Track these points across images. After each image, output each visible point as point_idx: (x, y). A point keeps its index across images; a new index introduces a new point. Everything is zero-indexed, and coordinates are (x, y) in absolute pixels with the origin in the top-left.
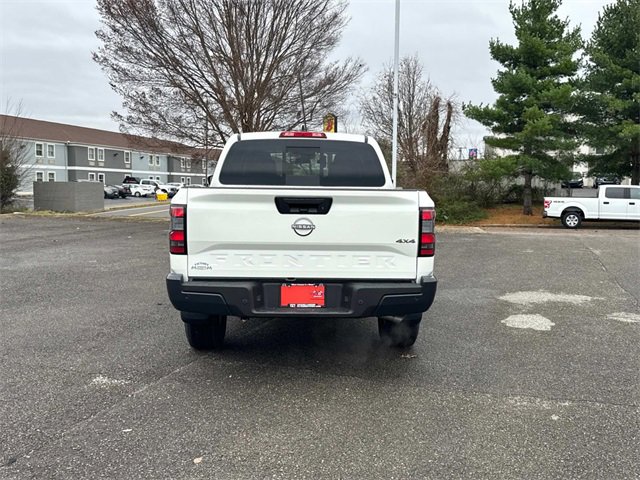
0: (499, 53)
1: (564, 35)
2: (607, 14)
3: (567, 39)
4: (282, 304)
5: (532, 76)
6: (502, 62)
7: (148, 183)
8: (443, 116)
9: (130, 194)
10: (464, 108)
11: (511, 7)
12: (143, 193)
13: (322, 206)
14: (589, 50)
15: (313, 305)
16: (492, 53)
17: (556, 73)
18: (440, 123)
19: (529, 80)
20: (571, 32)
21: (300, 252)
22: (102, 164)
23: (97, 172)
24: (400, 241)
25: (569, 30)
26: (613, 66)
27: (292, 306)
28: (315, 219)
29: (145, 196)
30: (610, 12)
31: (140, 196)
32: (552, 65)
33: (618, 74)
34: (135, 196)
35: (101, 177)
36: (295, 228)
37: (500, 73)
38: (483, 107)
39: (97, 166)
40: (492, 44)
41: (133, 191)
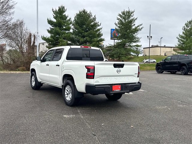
0: (50, 22)
1: (67, 20)
2: (77, 16)
3: (68, 21)
4: (113, 90)
5: (60, 30)
6: (51, 25)
8: (33, 39)
10: (42, 37)
11: (53, 10)
13: (122, 66)
14: (73, 25)
16: (48, 22)
17: (66, 30)
18: (32, 41)
19: (60, 31)
20: (69, 19)
21: (117, 77)
24: (135, 74)
25: (68, 18)
26: (80, 29)
27: (115, 91)
28: (121, 69)
30: (77, 15)
32: (64, 27)
33: (81, 31)
36: (117, 71)
37: (51, 28)
38: (47, 37)
40: (48, 19)
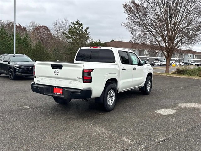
4: (54, 93)
7: (162, 61)
9: (155, 64)
12: (160, 64)
13: (60, 67)
15: (60, 94)
21: (57, 79)
22: (149, 55)
23: (147, 58)
24: (78, 78)
27: (56, 93)
28: (59, 70)
29: (160, 65)
31: (159, 65)
34: (157, 65)
35: (148, 59)
36: (55, 72)
39: (147, 56)
41: (156, 64)
